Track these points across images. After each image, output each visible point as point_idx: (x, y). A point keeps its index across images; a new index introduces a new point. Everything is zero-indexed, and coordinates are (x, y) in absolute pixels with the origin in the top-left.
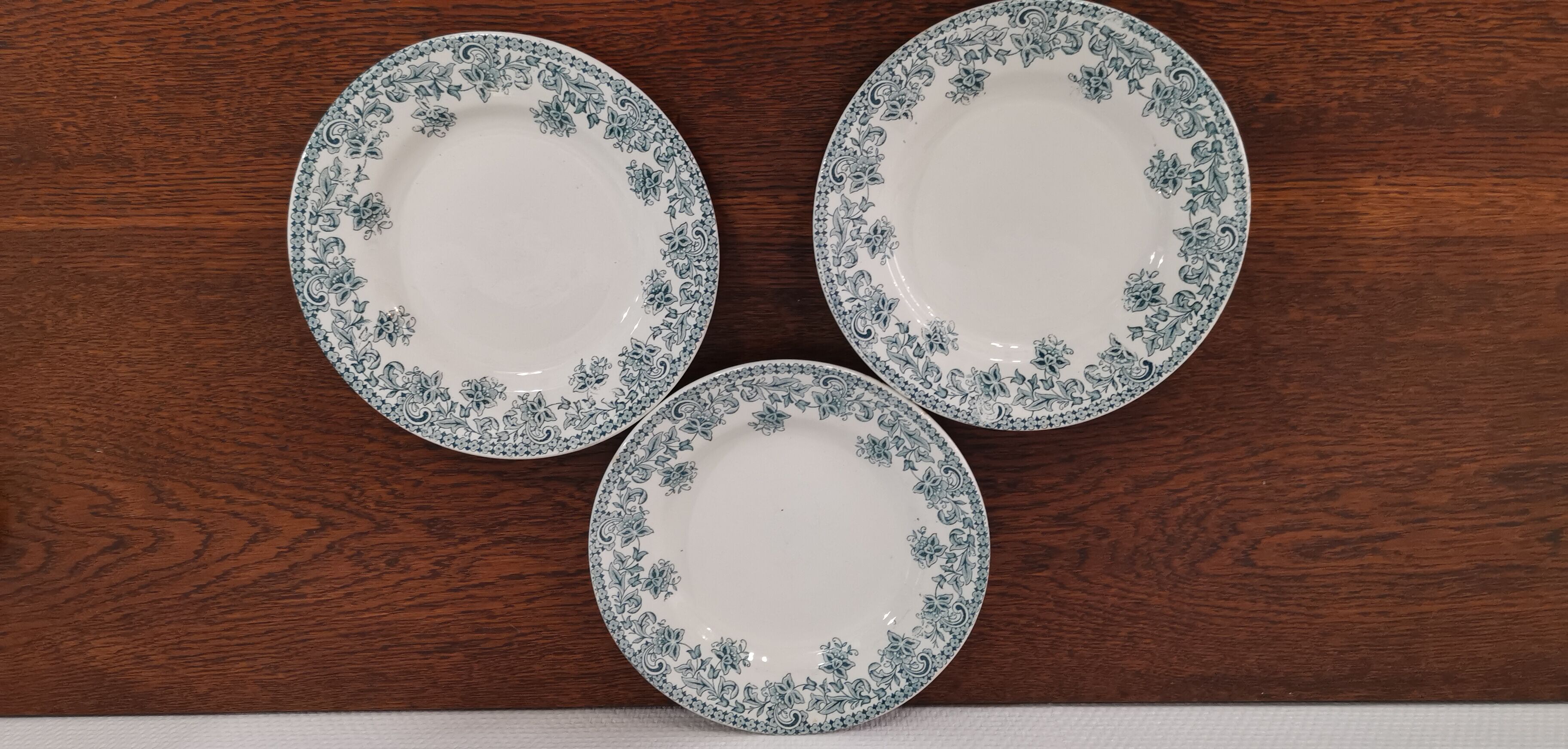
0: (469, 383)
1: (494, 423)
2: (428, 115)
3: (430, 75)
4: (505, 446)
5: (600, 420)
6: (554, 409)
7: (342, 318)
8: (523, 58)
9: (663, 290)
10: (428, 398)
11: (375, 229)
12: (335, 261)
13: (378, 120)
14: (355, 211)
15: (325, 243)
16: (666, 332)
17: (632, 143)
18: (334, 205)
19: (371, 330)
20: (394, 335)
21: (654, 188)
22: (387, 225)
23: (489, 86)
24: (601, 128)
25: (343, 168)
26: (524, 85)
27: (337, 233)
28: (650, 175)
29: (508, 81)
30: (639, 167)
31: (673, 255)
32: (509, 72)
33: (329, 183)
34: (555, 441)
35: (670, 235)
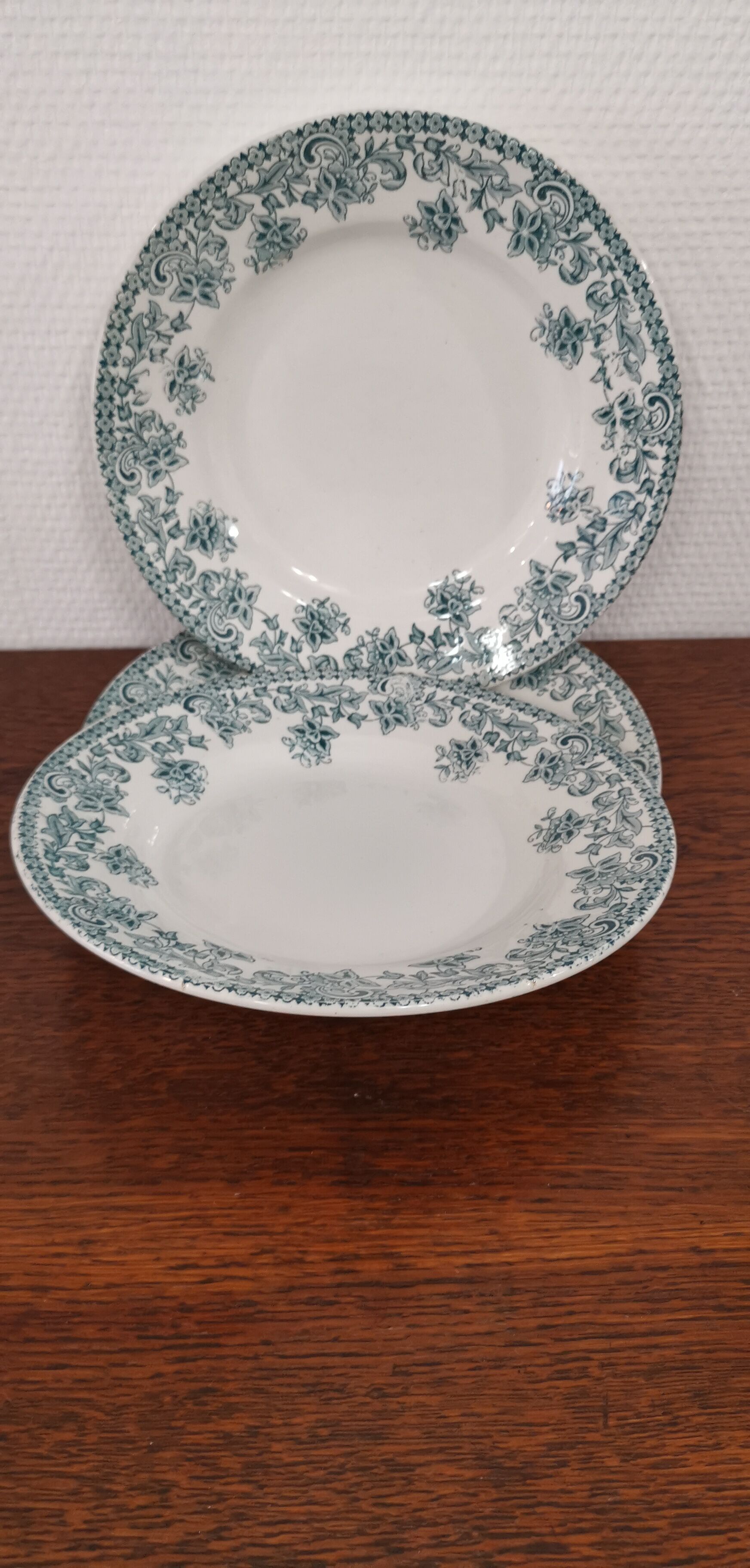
0: (299, 239)
1: (229, 224)
2: (577, 501)
3: (602, 550)
4: (191, 214)
5: (126, 352)
6: (185, 307)
7: (502, 189)
8: (524, 644)
9: (208, 543)
10: (327, 180)
11: (546, 322)
12: (560, 253)
13: (624, 459)
14: (580, 331)
15: (586, 268)
16: (163, 507)
17: (363, 649)
18: (608, 320)
19: (458, 201)
20: (430, 217)
21: (307, 627)
22: (536, 333)
23: (539, 582)
24: (403, 636)
25: (626, 375)
26: (506, 612)
27: (582, 289)
28: (323, 636)
29: (523, 604)
30: (339, 633)
31: (231, 584)
32: (527, 615)
33: (630, 343)
34: (146, 279)
35: (253, 599)
